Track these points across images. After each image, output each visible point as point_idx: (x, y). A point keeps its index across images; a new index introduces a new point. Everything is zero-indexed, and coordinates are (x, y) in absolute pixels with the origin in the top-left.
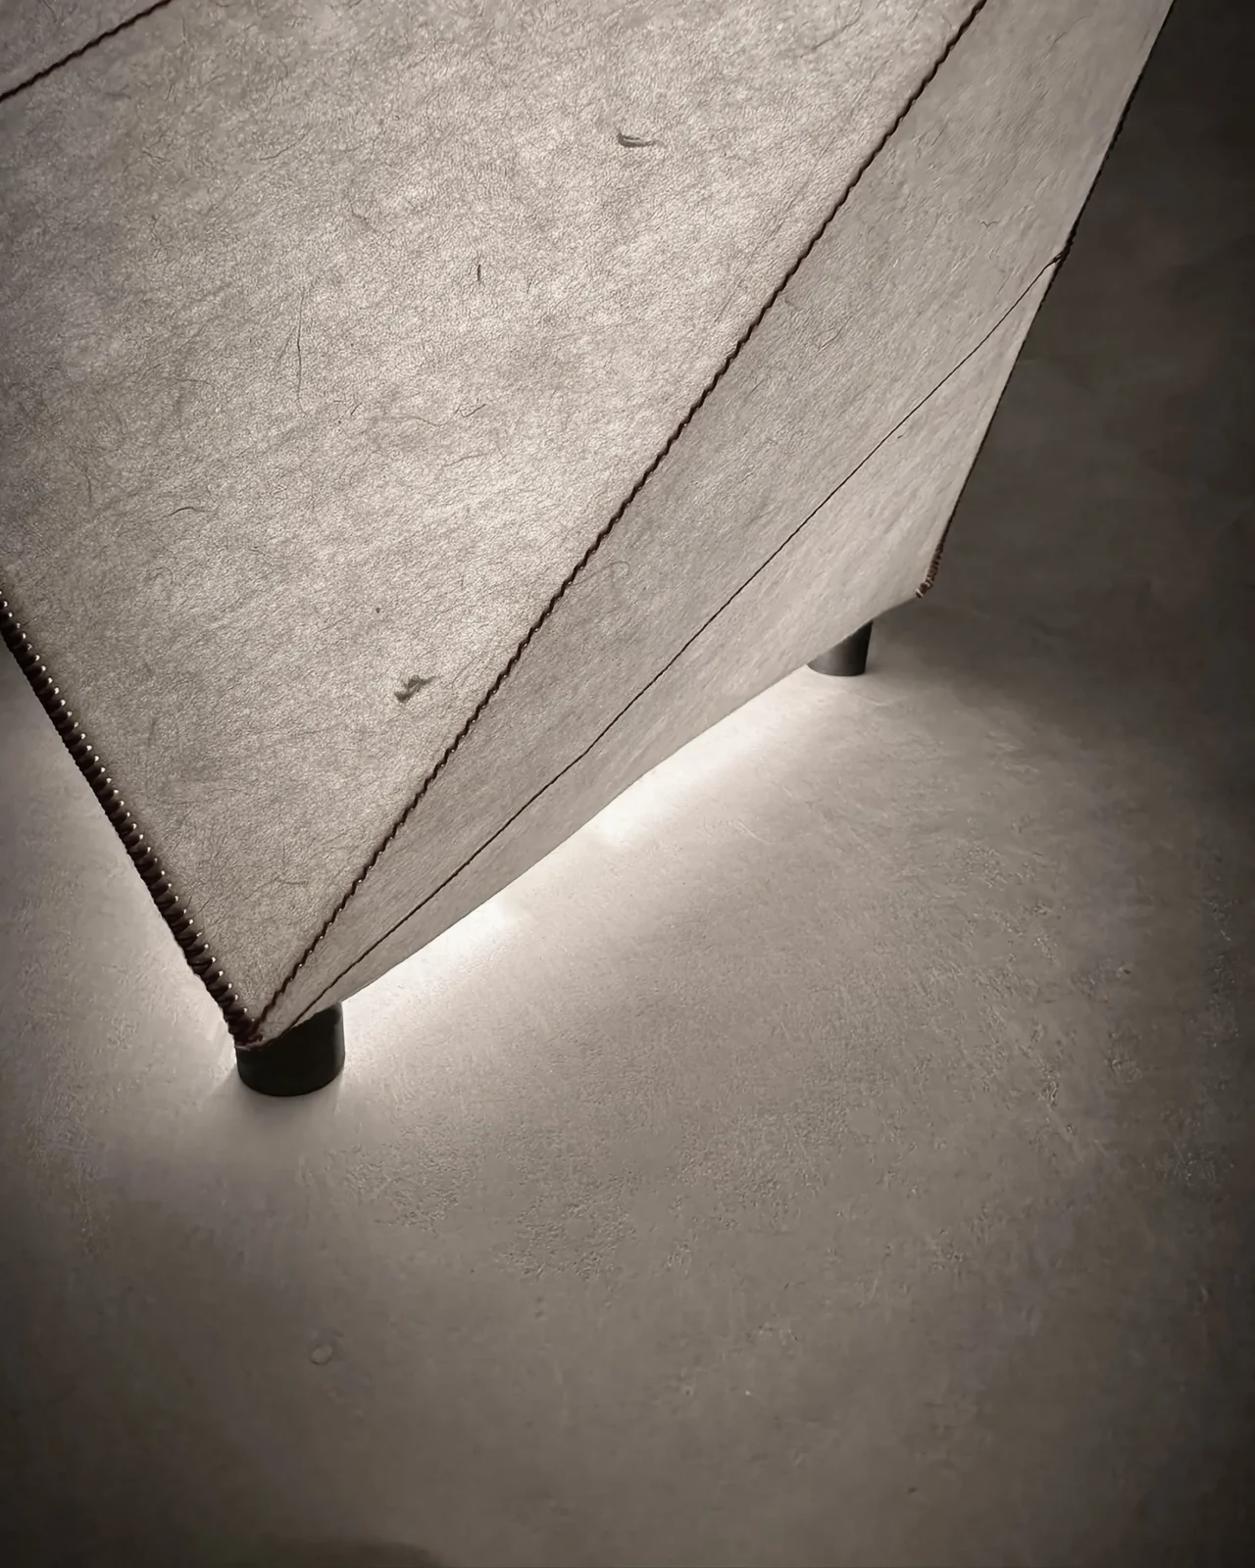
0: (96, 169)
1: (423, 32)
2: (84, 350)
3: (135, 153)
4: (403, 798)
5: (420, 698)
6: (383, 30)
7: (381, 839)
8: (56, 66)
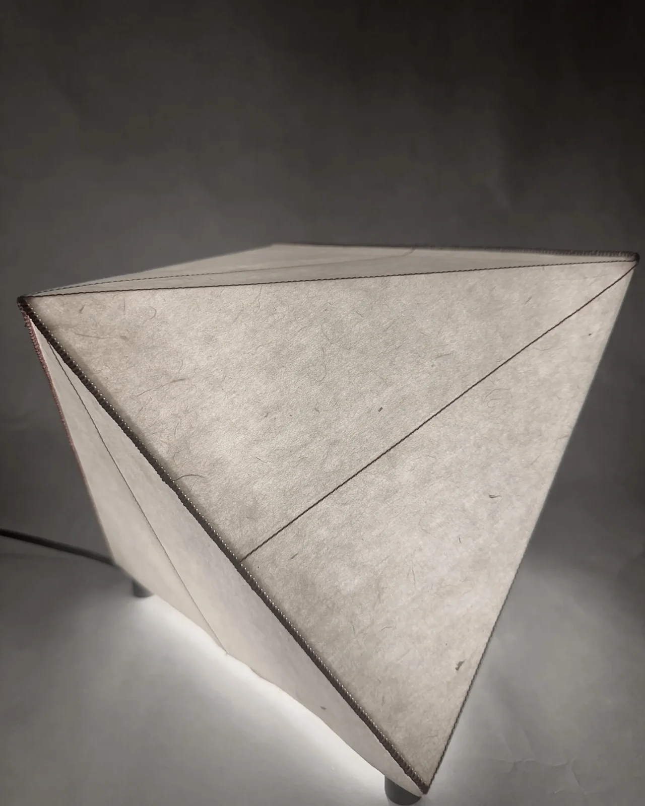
0: (342, 527)
1: (433, 475)
2: (346, 585)
3: (354, 521)
4: (462, 699)
5: (462, 668)
6: (422, 476)
7: (457, 715)
8: (324, 497)
